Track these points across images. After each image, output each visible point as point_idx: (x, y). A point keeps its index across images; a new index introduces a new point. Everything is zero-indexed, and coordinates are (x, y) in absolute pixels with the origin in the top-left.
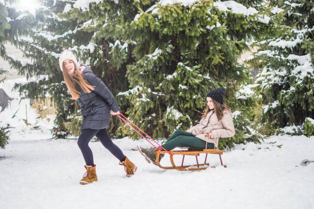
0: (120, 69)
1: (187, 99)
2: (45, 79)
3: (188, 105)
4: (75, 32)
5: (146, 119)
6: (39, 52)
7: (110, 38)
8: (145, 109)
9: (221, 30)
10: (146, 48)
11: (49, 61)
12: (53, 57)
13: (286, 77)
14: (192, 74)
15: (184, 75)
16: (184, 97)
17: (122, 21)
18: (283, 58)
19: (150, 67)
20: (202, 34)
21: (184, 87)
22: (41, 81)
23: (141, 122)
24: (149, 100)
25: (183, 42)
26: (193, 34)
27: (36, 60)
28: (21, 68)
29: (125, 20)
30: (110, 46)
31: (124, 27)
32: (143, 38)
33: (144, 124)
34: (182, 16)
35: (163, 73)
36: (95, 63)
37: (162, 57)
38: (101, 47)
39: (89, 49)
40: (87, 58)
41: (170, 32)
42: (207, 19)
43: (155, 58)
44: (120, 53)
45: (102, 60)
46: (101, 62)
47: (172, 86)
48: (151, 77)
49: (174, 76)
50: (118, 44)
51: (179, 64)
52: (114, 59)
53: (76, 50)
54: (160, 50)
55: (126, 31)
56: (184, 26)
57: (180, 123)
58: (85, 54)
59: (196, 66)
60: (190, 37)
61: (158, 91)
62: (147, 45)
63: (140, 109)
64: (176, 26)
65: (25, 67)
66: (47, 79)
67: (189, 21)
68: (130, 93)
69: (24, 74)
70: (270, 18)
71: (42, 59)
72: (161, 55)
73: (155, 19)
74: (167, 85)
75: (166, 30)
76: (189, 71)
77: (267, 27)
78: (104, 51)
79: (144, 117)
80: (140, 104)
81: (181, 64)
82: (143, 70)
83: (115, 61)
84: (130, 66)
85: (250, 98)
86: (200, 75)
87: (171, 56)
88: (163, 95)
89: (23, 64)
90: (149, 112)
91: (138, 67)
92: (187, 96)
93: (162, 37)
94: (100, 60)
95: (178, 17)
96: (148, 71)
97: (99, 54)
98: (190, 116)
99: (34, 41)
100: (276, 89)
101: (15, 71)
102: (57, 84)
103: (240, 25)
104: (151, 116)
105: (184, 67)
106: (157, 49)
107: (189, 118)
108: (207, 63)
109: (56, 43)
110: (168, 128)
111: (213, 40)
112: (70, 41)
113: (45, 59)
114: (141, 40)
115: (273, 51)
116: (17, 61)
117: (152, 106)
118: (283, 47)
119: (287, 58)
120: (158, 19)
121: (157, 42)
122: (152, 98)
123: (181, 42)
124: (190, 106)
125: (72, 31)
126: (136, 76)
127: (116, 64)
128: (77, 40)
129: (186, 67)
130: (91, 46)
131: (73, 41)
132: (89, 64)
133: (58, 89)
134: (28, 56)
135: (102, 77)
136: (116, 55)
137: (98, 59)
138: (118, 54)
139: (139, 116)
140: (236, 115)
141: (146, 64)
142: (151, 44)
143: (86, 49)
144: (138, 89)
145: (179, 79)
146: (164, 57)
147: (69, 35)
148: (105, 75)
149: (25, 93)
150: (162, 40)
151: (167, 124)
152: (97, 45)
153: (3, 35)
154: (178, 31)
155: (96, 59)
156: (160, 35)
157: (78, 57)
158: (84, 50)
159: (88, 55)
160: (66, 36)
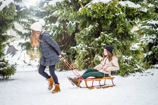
0: (72, 35)
4: (49, 17)
5: (85, 60)
7: (67, 20)
8: (84, 56)
9: (123, 16)
10: (85, 25)
13: (156, 39)
14: (108, 38)
15: (104, 38)
18: (154, 30)
19: (87, 34)
20: (113, 18)
21: (104, 44)
23: (82, 62)
24: (86, 51)
25: (103, 22)
26: (108, 18)
27: (29, 31)
28: (22, 35)
29: (74, 10)
30: (67, 24)
31: (74, 14)
32: (83, 19)
33: (84, 63)
34: (103, 9)
35: (93, 37)
36: (59, 33)
37: (93, 29)
38: (62, 24)
39: (56, 26)
40: (55, 30)
41: (97, 16)
42: (115, 10)
43: (90, 30)
46: (62, 32)
47: (98, 44)
48: (87, 39)
49: (99, 39)
51: (101, 33)
53: (50, 26)
54: (92, 26)
55: (75, 17)
56: (104, 14)
58: (54, 28)
59: (110, 34)
60: (107, 19)
61: (91, 46)
62: (85, 23)
63: (82, 55)
64: (100, 14)
65: (24, 34)
67: (107, 11)
68: (77, 48)
69: (24, 38)
70: (147, 10)
72: (92, 28)
73: (89, 10)
74: (96, 43)
75: (95, 15)
76: (107, 36)
77: (146, 14)
78: (64, 26)
79: (84, 60)
80: (82, 53)
81: (102, 33)
82: (83, 36)
83: (69, 31)
84: (76, 34)
85: (137, 50)
86: (112, 38)
87: (97, 29)
88: (93, 48)
89: (23, 33)
90: (86, 57)
91: (81, 34)
93: (93, 19)
94: (62, 30)
95: (101, 9)
96: (86, 36)
97: (61, 28)
99: (29, 21)
100: (151, 45)
101: (19, 36)
103: (132, 13)
104: (88, 59)
105: (104, 34)
106: (90, 25)
108: (116, 32)
110: (96, 65)
111: (118, 21)
112: (46, 22)
114: (82, 21)
115: (149, 26)
116: (20, 31)
117: (88, 54)
118: (154, 24)
119: (156, 30)
120: (91, 10)
121: (90, 22)
122: (88, 50)
123: (102, 22)
125: (48, 16)
126: (80, 39)
127: (69, 33)
128: (50, 21)
129: (105, 34)
130: (57, 24)
131: (48, 21)
132: (56, 33)
134: (25, 29)
135: (63, 39)
136: (70, 28)
138: (71, 28)
139: (81, 59)
140: (130, 58)
141: (85, 33)
142: (87, 23)
144: (81, 45)
145: (101, 40)
146: (94, 29)
147: (46, 18)
148: (64, 38)
149: (24, 47)
150: (93, 21)
151: (95, 63)
152: (60, 24)
153: (13, 18)
154: (101, 16)
155: (59, 30)
156: (92, 18)
157: (51, 29)
158: (53, 26)
159: (56, 28)
160: (44, 18)
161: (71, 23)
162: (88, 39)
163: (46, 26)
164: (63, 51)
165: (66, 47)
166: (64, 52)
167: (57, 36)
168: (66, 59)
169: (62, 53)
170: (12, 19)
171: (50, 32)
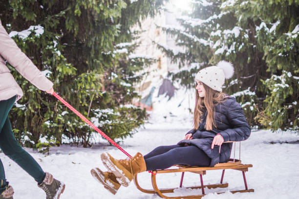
2: (196, 68)
4: (220, 16)
5: (285, 107)
6: (189, 40)
8: (283, 97)
11: (199, 49)
12: (202, 44)
19: (290, 48)
22: (192, 69)
23: (279, 111)
24: (287, 86)
27: (188, 49)
28: (173, 57)
30: (256, 30)
32: (282, 14)
33: (283, 113)
36: (240, 48)
38: (247, 31)
39: (234, 34)
40: (231, 43)
44: (266, 36)
45: (247, 45)
46: (247, 47)
48: (291, 60)
50: (263, 27)
52: (259, 43)
53: (220, 36)
58: (229, 38)
62: (287, 23)
63: (278, 96)
65: (177, 56)
69: (176, 62)
71: (192, 46)
78: (251, 35)
79: (282, 106)
80: (278, 91)
82: (282, 51)
83: (260, 45)
84: (267, 47)
89: (175, 53)
90: (289, 100)
91: (276, 48)
94: (245, 44)
96: (288, 52)
97: (244, 39)
99: (186, 29)
104: (292, 105)
106: (298, 25)
109: (201, 29)
112: (214, 25)
113: (195, 47)
114: (280, 17)
116: (169, 50)
117: (291, 93)
121: (298, 18)
122: (292, 83)
125: (218, 15)
126: (274, 58)
128: (222, 25)
130: (236, 31)
131: (218, 26)
132: (234, 49)
134: (180, 44)
135: (248, 62)
136: (261, 38)
137: (243, 44)
138: (264, 37)
139: (277, 104)
141: (285, 44)
142: (291, 21)
143: (231, 34)
147: (214, 20)
148: (251, 60)
149: (178, 81)
152: (242, 29)
155: (241, 44)
157: (222, 42)
158: (228, 34)
159: (233, 39)
160: (210, 20)
161: (265, 26)
162: (292, 58)
163: (212, 36)
164: (249, 88)
166: (251, 90)
167: (235, 56)
168: (254, 104)
169: (248, 92)
171: (221, 47)
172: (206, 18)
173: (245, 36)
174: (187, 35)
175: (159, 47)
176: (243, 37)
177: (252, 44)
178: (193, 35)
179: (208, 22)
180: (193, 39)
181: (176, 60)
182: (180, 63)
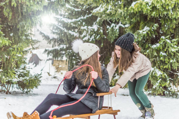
0: (113, 42)
1: (166, 62)
2: (63, 47)
3: (166, 67)
4: (85, 18)
6: (61, 30)
7: (111, 20)
10: (137, 27)
11: (67, 36)
12: (70, 34)
14: (171, 45)
15: (165, 44)
16: (163, 61)
17: (123, 6)
19: (140, 39)
21: (164, 54)
22: (61, 49)
26: (174, 17)
27: (58, 36)
28: (49, 40)
29: (125, 6)
30: (107, 28)
31: (124, 12)
34: (168, 3)
35: (149, 44)
36: (97, 38)
37: (149, 33)
38: (101, 28)
39: (94, 29)
40: (93, 34)
41: (157, 15)
43: (145, 33)
44: (115, 32)
45: (102, 36)
46: (101, 37)
47: (155, 53)
49: (157, 46)
51: (162, 37)
52: (110, 35)
53: (86, 29)
54: (148, 27)
55: (124, 14)
56: (168, 10)
57: (160, 78)
58: (91, 31)
59: (174, 39)
64: (162, 10)
66: (65, 48)
67: (173, 7)
69: (51, 44)
71: (63, 35)
72: (149, 31)
73: (147, 5)
74: (152, 51)
75: (154, 13)
76: (169, 43)
78: (104, 30)
81: (163, 37)
83: (110, 37)
87: (155, 32)
89: (51, 38)
92: (166, 60)
93: (150, 18)
94: (101, 36)
95: (165, 3)
96: (138, 41)
97: (100, 32)
98: (167, 74)
102: (70, 51)
105: (165, 40)
106: (146, 26)
107: (166, 76)
110: (152, 82)
112: (82, 23)
113: (64, 35)
116: (47, 36)
120: (149, 5)
121: (146, 22)
124: (168, 67)
125: (84, 17)
127: (111, 39)
128: (86, 23)
129: (167, 40)
130: (95, 27)
131: (84, 23)
132: (94, 38)
133: (71, 54)
136: (112, 33)
137: (99, 35)
138: (113, 32)
141: (137, 37)
142: (141, 24)
143: (92, 29)
145: (161, 48)
146: (151, 33)
147: (82, 19)
148: (103, 45)
149: (51, 55)
150: (149, 21)
151: (151, 79)
152: (99, 27)
153: (42, 9)
154: (163, 14)
155: (98, 35)
156: (148, 17)
157: (87, 33)
158: (90, 29)
159: (93, 32)
160: (79, 20)
161: (114, 26)
162: (141, 45)
163: (82, 29)
165: (105, 57)
170: (40, 10)
171: (86, 36)
172: (77, 18)
173: (101, 31)
174: (60, 27)
175: (41, 33)
176: (99, 32)
177: (105, 36)
178: (64, 28)
179: (78, 20)
180: (64, 30)
181: (51, 42)
182: (53, 44)
